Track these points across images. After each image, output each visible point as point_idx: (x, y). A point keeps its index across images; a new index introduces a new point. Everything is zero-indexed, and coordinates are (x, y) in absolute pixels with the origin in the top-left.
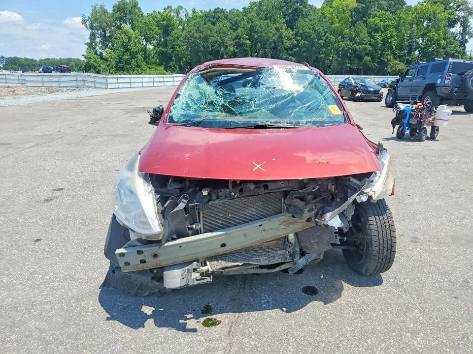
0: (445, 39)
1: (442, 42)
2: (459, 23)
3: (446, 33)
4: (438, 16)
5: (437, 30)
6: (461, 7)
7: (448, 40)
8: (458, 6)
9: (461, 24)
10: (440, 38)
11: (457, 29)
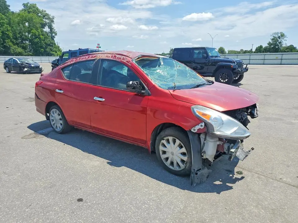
0: (42, 35)
1: (41, 37)
2: (47, 27)
3: (42, 31)
4: (34, 20)
5: (37, 29)
6: (46, 17)
7: (45, 36)
8: (44, 16)
9: (48, 27)
10: (40, 34)
11: (46, 29)
